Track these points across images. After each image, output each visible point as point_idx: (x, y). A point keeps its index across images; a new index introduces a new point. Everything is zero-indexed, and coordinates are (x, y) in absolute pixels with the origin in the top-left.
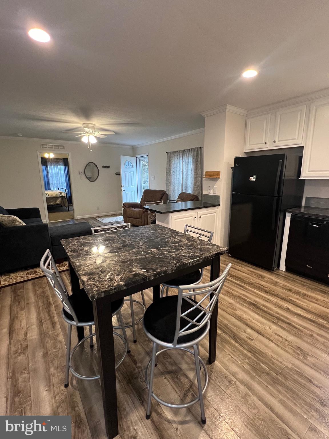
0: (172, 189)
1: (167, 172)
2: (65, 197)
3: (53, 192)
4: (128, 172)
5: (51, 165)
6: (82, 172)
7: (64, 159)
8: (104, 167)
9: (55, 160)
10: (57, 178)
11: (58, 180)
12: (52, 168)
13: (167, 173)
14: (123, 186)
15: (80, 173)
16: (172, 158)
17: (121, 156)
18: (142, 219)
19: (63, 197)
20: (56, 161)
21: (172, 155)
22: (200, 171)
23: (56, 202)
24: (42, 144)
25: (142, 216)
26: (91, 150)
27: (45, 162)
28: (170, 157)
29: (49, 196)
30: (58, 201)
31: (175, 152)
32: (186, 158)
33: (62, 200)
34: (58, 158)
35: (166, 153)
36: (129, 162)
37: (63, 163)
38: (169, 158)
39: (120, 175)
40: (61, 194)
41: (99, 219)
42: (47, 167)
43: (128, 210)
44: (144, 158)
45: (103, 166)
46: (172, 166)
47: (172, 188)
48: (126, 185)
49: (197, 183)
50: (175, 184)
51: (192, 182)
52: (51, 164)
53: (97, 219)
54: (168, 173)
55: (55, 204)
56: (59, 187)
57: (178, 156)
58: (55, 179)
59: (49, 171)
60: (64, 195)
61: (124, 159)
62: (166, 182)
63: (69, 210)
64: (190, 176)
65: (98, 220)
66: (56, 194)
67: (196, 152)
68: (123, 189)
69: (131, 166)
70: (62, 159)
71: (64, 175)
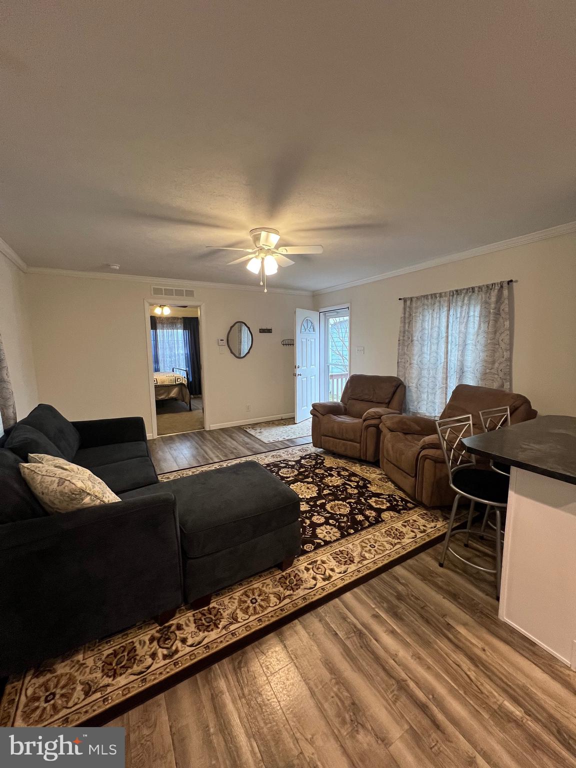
0: (414, 376)
1: (401, 338)
2: (186, 385)
3: (164, 377)
4: (306, 339)
5: (163, 329)
6: (223, 340)
7: (184, 318)
8: (262, 331)
9: (170, 320)
10: (171, 351)
11: (173, 354)
12: (163, 333)
13: (401, 341)
14: (298, 367)
15: (220, 341)
16: (417, 308)
17: (297, 309)
18: (360, 443)
19: (182, 384)
20: (171, 322)
21: (416, 303)
22: (508, 337)
23: (169, 394)
24: (154, 288)
25: (361, 437)
26: (266, 291)
27: (155, 322)
28: (410, 308)
29: (158, 384)
30: (174, 393)
31: (426, 297)
32: (462, 307)
33: (181, 391)
34: (174, 317)
35: (400, 299)
36: (309, 322)
37: (182, 325)
38: (408, 309)
39: (293, 344)
40: (179, 380)
41: (252, 432)
42: (156, 333)
43: (325, 419)
44: (336, 313)
45: (260, 329)
46: (417, 326)
47: (414, 372)
48: (304, 365)
49: (496, 365)
50: (422, 364)
51: (478, 360)
52: (163, 327)
53: (248, 431)
54: (406, 339)
55: (167, 398)
56: (174, 367)
57: (434, 304)
58: (168, 352)
59: (159, 339)
60: (185, 382)
61: (301, 315)
62: (398, 360)
63: (192, 408)
64: (470, 347)
65: (248, 433)
66: (171, 380)
67: (494, 293)
68: (298, 372)
69: (311, 330)
70: (180, 318)
71: (182, 346)
